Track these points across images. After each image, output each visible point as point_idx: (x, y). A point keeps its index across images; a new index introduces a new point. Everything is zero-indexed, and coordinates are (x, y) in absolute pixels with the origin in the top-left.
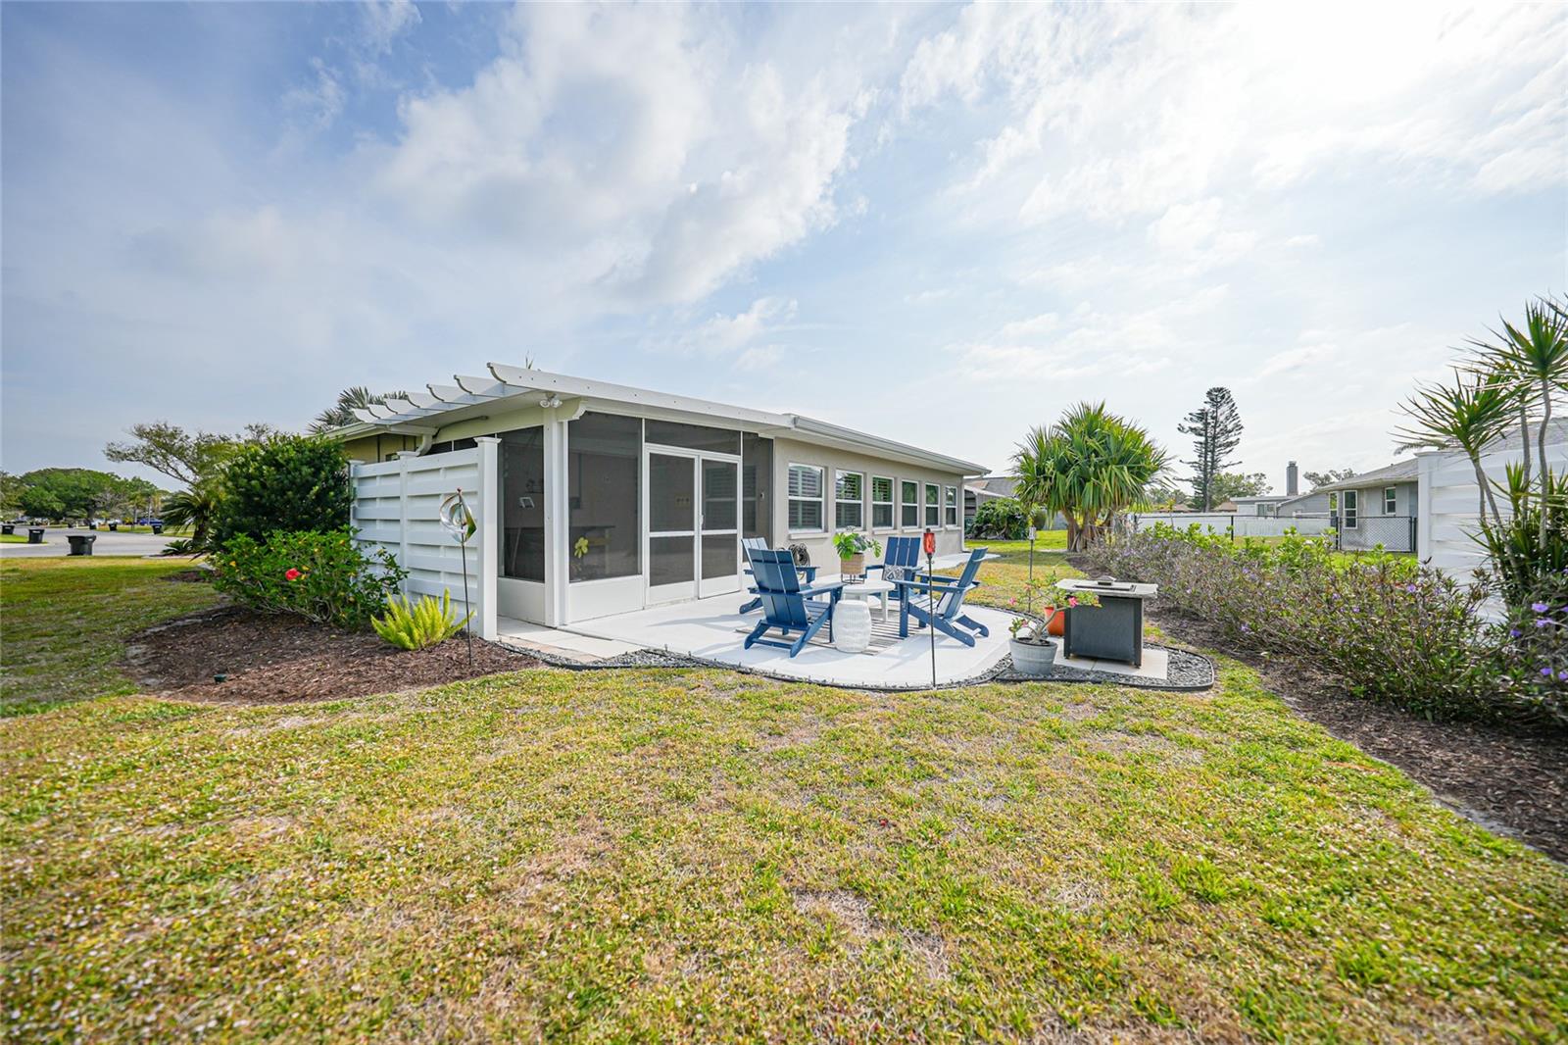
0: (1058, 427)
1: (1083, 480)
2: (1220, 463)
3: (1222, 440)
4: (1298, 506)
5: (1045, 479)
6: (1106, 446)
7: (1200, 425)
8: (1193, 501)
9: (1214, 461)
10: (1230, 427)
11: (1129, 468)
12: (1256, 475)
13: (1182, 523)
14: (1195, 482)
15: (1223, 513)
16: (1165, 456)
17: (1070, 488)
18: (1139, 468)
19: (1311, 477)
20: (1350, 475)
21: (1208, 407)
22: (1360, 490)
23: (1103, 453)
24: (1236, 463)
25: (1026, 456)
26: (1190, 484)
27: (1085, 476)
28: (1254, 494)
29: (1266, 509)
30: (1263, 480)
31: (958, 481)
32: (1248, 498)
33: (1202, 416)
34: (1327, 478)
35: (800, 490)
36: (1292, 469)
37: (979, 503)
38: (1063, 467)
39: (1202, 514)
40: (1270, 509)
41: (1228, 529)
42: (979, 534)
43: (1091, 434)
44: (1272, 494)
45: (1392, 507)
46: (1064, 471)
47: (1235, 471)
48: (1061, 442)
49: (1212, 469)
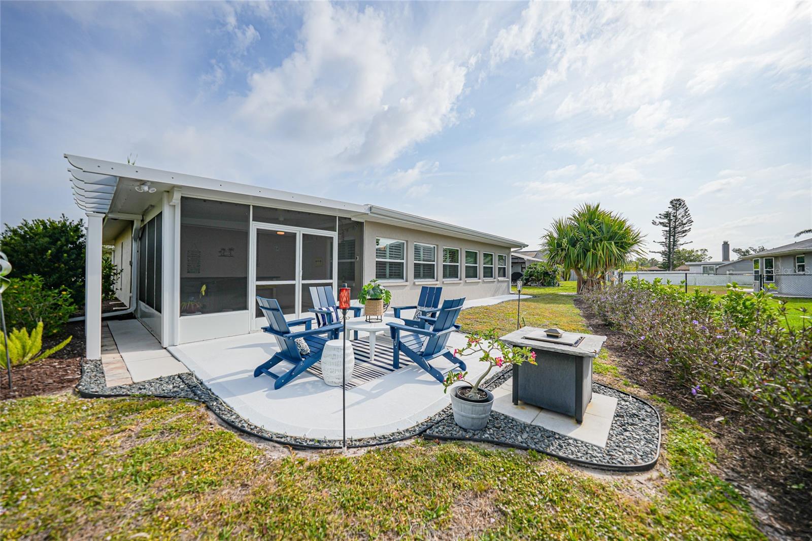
0: (570, 219)
1: (586, 251)
2: (679, 243)
3: (680, 229)
4: (730, 267)
5: (562, 250)
6: (600, 229)
7: (666, 221)
8: (662, 264)
9: (674, 241)
10: (684, 222)
11: (615, 243)
12: (701, 250)
13: (649, 278)
14: (663, 253)
15: (681, 272)
16: (640, 235)
17: (578, 255)
18: (622, 243)
19: (738, 251)
20: (763, 249)
21: (671, 210)
22: (776, 257)
23: (598, 233)
24: (687, 243)
25: (551, 236)
26: (660, 255)
27: (587, 248)
28: (701, 261)
29: (709, 269)
30: (706, 253)
31: (507, 251)
32: (697, 263)
33: (667, 215)
34: (748, 251)
35: (388, 255)
36: (726, 246)
37: (527, 265)
38: (573, 243)
39: (668, 272)
40: (711, 269)
41: (682, 282)
42: (527, 283)
43: (591, 222)
44: (712, 261)
45: (802, 268)
46: (574, 245)
47: (688, 248)
48: (572, 228)
49: (674, 246)
